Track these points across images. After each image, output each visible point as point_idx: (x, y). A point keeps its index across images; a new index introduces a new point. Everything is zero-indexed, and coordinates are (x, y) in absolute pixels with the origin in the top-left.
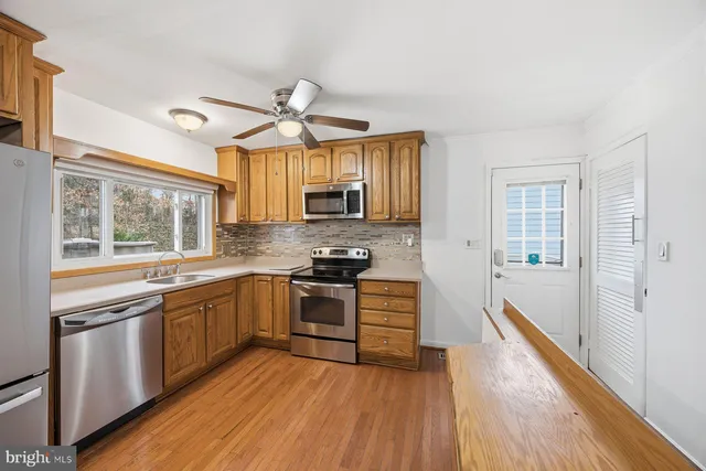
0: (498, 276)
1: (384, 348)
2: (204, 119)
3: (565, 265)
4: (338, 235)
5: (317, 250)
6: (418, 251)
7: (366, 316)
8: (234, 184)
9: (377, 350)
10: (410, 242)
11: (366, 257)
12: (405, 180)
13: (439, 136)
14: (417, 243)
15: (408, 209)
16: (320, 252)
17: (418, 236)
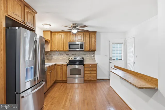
0: (111, 62)
1: (90, 79)
2: (50, 25)
3: (122, 60)
4: (75, 54)
5: (70, 58)
6: (94, 58)
7: (86, 72)
8: (49, 40)
9: (88, 79)
10: (93, 56)
11: (83, 59)
12: (93, 42)
13: (99, 32)
14: (94, 56)
15: (94, 48)
16: (71, 58)
17: (94, 54)
